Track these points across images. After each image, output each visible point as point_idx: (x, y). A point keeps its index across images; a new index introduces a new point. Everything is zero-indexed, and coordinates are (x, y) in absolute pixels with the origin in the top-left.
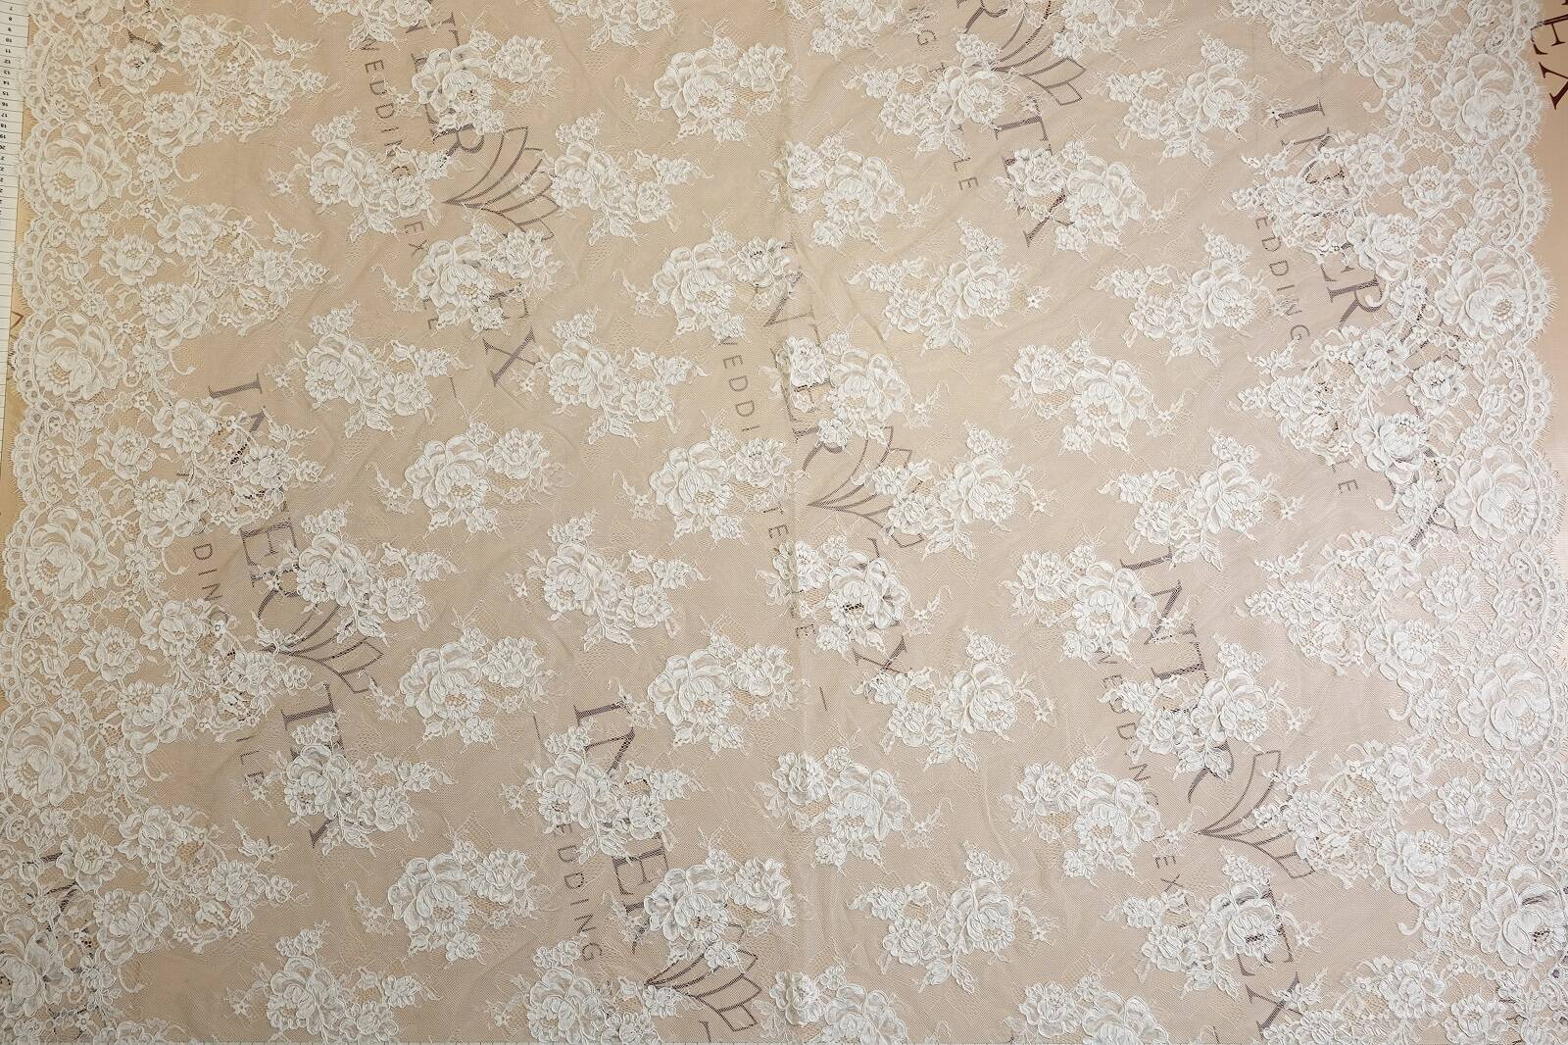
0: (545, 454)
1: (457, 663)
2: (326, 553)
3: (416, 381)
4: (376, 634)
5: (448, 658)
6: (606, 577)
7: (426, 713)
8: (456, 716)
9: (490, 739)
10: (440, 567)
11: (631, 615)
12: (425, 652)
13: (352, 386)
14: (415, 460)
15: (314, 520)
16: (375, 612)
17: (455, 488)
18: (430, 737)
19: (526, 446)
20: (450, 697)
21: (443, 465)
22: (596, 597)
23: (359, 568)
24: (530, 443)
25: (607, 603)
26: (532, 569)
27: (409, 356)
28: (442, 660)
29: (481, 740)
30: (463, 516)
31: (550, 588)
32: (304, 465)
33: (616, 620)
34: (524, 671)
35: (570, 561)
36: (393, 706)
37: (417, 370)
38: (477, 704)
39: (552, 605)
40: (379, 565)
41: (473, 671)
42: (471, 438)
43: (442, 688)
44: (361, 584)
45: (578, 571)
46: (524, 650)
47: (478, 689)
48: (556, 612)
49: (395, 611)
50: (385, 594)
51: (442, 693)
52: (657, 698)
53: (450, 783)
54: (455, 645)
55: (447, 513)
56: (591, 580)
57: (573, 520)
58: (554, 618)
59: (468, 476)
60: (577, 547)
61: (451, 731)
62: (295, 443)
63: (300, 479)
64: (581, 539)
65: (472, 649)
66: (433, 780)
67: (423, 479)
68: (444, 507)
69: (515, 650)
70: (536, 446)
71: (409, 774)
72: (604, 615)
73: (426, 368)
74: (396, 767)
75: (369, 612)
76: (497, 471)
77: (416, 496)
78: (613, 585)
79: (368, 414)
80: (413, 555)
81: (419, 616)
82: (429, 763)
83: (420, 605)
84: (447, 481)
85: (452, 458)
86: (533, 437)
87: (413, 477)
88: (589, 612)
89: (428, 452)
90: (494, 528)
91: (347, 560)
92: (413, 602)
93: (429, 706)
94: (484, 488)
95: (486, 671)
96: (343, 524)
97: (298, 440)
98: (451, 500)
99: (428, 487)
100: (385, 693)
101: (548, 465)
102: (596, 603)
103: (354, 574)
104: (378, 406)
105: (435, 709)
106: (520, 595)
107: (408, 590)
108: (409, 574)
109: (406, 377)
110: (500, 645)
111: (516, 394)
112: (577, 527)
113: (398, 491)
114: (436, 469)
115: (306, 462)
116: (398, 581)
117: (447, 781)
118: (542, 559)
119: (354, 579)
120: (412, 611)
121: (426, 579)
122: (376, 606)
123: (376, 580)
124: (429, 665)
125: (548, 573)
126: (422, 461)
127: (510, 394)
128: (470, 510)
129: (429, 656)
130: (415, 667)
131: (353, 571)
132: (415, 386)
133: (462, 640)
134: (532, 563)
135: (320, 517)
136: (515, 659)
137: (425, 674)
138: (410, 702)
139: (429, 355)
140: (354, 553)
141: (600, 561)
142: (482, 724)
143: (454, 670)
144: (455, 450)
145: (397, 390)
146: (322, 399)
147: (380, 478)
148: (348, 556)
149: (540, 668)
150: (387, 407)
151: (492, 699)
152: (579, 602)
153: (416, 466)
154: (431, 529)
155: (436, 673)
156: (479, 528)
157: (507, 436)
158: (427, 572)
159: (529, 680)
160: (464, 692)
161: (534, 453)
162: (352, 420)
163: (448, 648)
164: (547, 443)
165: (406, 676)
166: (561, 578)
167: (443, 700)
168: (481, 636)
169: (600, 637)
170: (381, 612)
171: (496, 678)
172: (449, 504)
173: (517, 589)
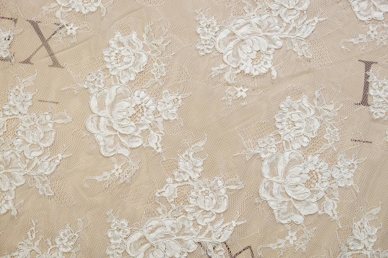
0: (134, 36)
1: (281, 168)
2: (147, 245)
3: (28, 121)
4: (231, 228)
5: (274, 173)
6: (255, 20)
7: (314, 208)
8: (325, 184)
9: (355, 163)
10: (195, 155)
11: (295, 12)
12: (262, 190)
13: (11, 176)
14: (97, 142)
15: (113, 247)
16: (212, 223)
17: (133, 117)
18: (335, 213)
19: (122, 48)
20: (308, 184)
21: (110, 122)
22: (269, 34)
23: (169, 223)
24: (120, 44)
25: (277, 27)
26: (226, 77)
27: (6, 119)
28: (274, 179)
29: (353, 171)
30: (159, 120)
31: (248, 68)
32: (58, 243)
33: (294, 25)
34: (308, 115)
35: (231, 45)
36: (298, 235)
37: (20, 117)
38: (322, 164)
39: (264, 70)
40: (173, 205)
41: (293, 157)
42: (96, 90)
43: (298, 188)
44: (184, 226)
45: (243, 40)
46: (291, 108)
47: (310, 158)
48: (270, 70)
49: (217, 206)
50: (200, 209)
51: (302, 189)
52: (370, 14)
53: (379, 209)
54: (266, 163)
55: (152, 132)
56: (254, 33)
57: (199, 30)
58: (274, 73)
59: (127, 104)
60: (223, 35)
61: (336, 194)
62: (37, 243)
63: (69, 249)
64: (217, 29)
65: (274, 150)
66: (371, 223)
67: (115, 143)
68: (145, 133)
69: (288, 116)
70: (124, 40)
71: (359, 241)
72: (287, 33)
73: (21, 109)
74: (349, 250)
75: (210, 228)
76: (132, 79)
77: (126, 153)
78: (264, 17)
79: (40, 171)
80: (176, 173)
81: (230, 187)
82: (356, 221)
83: (220, 183)
84: (125, 123)
85: (106, 112)
86: (116, 39)
87: (111, 150)
88: (280, 43)
89: (93, 130)
90: (180, 97)
91: (159, 231)
92: (216, 188)
93: (308, 204)
94: (142, 94)
95: (296, 146)
96: (126, 224)
97: (36, 239)
98: (141, 125)
99: (123, 140)
100: (283, 238)
101: (144, 36)
102: (275, 36)
103: (173, 229)
104: (37, 161)
105: (314, 200)
106: (244, 95)
107: (204, 189)
108: (191, 183)
109: (21, 128)
110: (279, 126)
111: (74, 40)
112: (206, 29)
113: (116, 166)
114: (111, 128)
115: (57, 240)
116: (193, 194)
117: (375, 211)
118: (222, 66)
119: (177, 231)
120: (223, 191)
121: (200, 170)
122: (208, 220)
123: (186, 213)
124: (275, 192)
125: (235, 66)
126: (99, 138)
127: (74, 45)
128: (156, 112)
129: (267, 189)
130: (271, 204)
131: (169, 229)
132: (32, 123)
133: (263, 156)
134: (221, 75)
135: (112, 241)
136: (295, 118)
137: (281, 198)
138: (299, 219)
139: (11, 103)
140: (154, 223)
141: (241, 21)
142: (340, 164)
143: (286, 172)
144: (101, 106)
145: (30, 140)
146: (11, 204)
147: (99, 178)
148: (156, 228)
149: (311, 100)
150: (40, 153)
151: (320, 150)
152: (269, 49)
153: (102, 144)
154: (160, 150)
155: (284, 189)
156: (175, 110)
157: (106, 59)
158: (195, 167)
159: (317, 112)
160: (308, 171)
161: (130, 44)
162: (39, 186)
163: (266, 170)
164: (126, 31)
165: (276, 214)
166: (243, 56)
167: (308, 190)
168: (266, 140)
169: (304, 43)
170: (214, 218)
171: (306, 139)
172: (145, 127)
173: (239, 95)
